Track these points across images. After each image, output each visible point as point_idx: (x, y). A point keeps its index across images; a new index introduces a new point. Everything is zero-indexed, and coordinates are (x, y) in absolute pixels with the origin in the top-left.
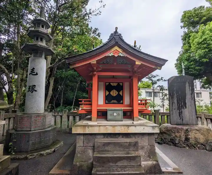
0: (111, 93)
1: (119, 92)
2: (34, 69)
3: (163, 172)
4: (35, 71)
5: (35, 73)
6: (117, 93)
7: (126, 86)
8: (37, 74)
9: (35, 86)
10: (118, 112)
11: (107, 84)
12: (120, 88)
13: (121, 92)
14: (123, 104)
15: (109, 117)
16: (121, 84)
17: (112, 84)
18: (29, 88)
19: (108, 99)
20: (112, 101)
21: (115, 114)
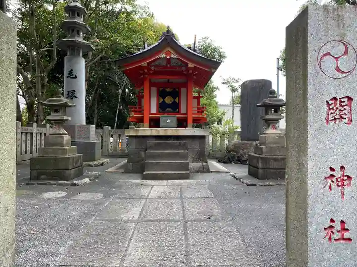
1: (174, 99)
2: (72, 70)
3: (211, 171)
4: (74, 73)
5: (74, 76)
6: (172, 100)
8: (76, 77)
9: (75, 91)
10: (171, 118)
11: (161, 89)
12: (176, 94)
13: (177, 99)
14: (179, 113)
15: (162, 124)
16: (177, 89)
17: (166, 89)
18: (69, 94)
19: (162, 107)
20: (167, 110)
21: (168, 121)
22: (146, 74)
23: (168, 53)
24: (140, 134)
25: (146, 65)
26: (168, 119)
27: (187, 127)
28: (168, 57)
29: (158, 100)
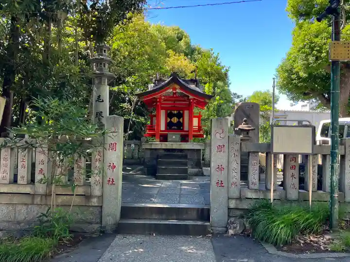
0: (172, 120)
1: (179, 119)
2: (100, 96)
4: (101, 98)
5: (101, 100)
7: (186, 113)
8: (103, 101)
9: (102, 112)
10: (176, 135)
11: (169, 111)
12: (180, 116)
13: (181, 119)
14: (183, 130)
15: (169, 139)
16: (181, 112)
17: (173, 112)
18: (97, 115)
19: (169, 125)
20: (173, 128)
21: (174, 137)
22: (158, 102)
23: (174, 89)
24: (153, 148)
25: (158, 97)
26: (174, 136)
27: (188, 142)
28: (175, 92)
29: (166, 120)
